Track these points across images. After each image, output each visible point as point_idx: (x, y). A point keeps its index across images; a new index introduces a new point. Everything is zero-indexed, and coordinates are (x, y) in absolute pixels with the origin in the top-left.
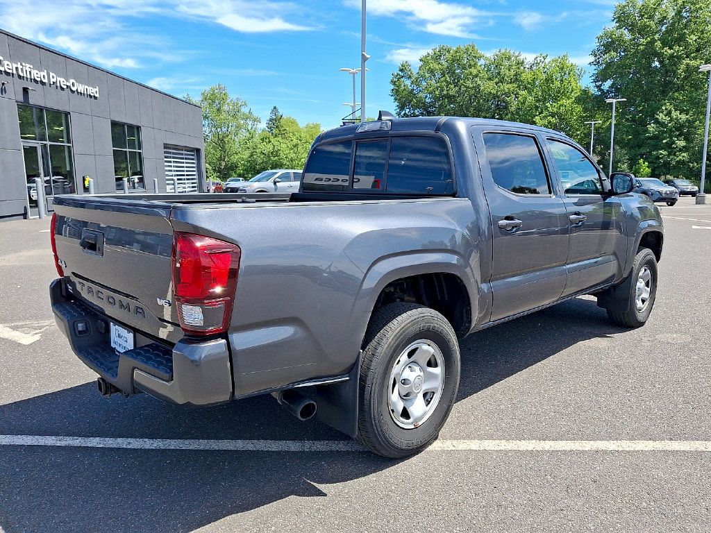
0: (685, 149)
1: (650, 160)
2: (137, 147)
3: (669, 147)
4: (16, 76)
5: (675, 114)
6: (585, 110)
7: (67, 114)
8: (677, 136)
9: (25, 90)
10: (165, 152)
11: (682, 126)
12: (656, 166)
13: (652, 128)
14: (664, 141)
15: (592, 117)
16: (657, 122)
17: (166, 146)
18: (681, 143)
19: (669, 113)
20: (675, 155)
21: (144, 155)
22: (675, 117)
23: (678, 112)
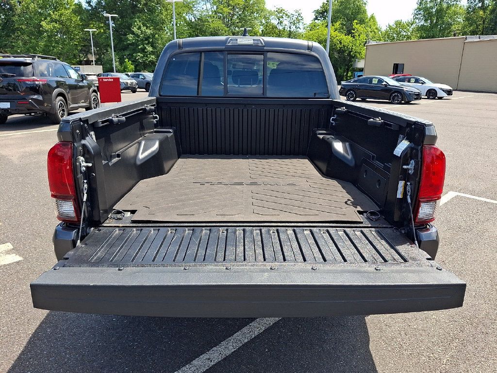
0: (153, 53)
1: (133, 60)
3: (143, 50)
5: (143, 28)
6: (81, 19)
8: (147, 44)
11: (149, 37)
12: (137, 63)
13: (130, 37)
14: (140, 47)
15: (87, 26)
16: (133, 33)
18: (149, 49)
19: (139, 28)
20: (147, 56)
22: (144, 31)
23: (145, 28)
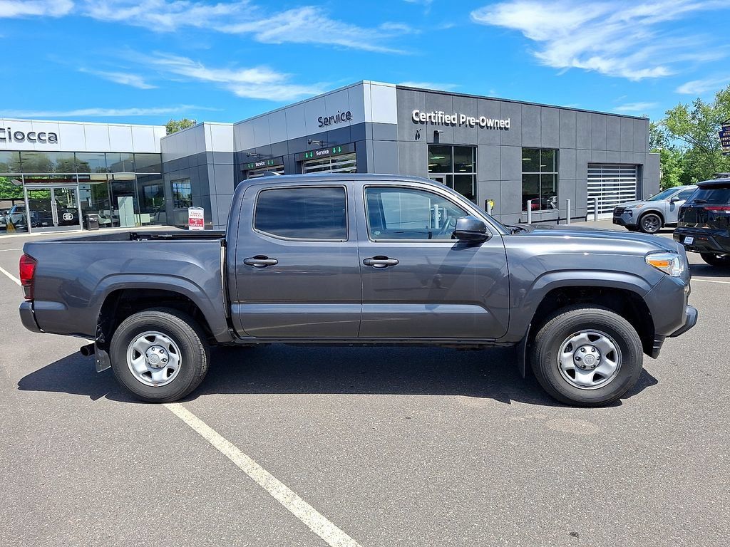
2: (554, 170)
4: (429, 123)
7: (475, 147)
9: (436, 134)
10: (589, 172)
17: (590, 165)
21: (561, 177)
